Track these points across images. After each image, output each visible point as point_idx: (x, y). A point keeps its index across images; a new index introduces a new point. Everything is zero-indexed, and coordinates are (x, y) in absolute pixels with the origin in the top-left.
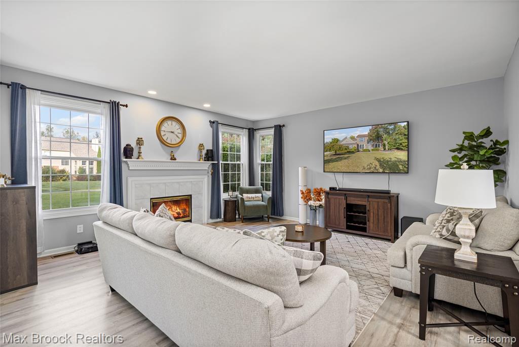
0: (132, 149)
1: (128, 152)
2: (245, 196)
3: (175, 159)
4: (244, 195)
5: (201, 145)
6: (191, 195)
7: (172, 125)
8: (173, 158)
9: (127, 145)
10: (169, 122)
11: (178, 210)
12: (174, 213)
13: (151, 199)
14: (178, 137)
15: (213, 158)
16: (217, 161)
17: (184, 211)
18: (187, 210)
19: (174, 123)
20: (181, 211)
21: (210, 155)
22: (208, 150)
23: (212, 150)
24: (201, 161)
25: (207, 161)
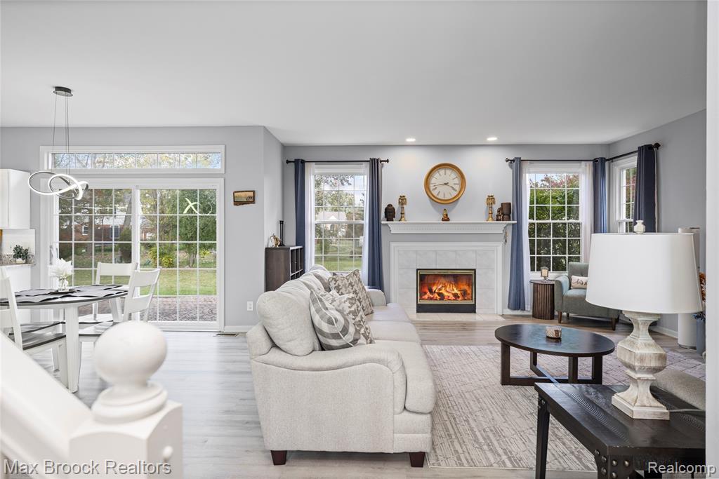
0: (394, 210)
1: (390, 213)
2: (575, 278)
3: (448, 220)
5: (491, 200)
6: (475, 270)
7: (445, 174)
8: (446, 219)
9: (388, 206)
10: (442, 172)
11: (456, 291)
12: (449, 295)
13: (417, 270)
14: (453, 189)
15: (511, 215)
16: (518, 220)
17: (464, 293)
18: (469, 292)
19: (448, 172)
20: (459, 293)
21: (505, 211)
22: (502, 204)
23: (510, 204)
24: (490, 221)
25: (500, 220)
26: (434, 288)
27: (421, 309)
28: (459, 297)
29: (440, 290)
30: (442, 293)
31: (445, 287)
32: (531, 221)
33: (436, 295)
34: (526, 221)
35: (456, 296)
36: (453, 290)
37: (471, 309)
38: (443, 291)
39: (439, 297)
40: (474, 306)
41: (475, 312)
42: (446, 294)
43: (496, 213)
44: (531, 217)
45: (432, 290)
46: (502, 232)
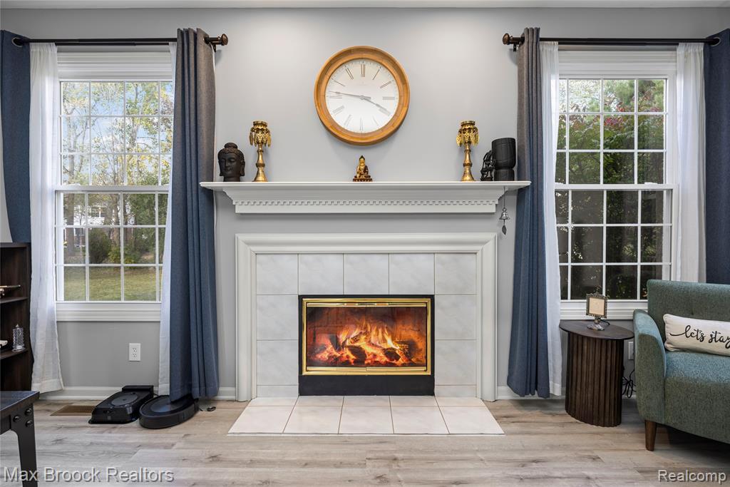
0: (240, 156)
1: (233, 164)
2: (675, 323)
3: (368, 179)
4: (669, 318)
5: (468, 128)
6: (432, 297)
7: (363, 75)
8: (364, 175)
9: (227, 146)
10: (355, 68)
11: (390, 344)
12: (375, 351)
13: (301, 298)
14: (383, 110)
15: (515, 169)
16: (532, 180)
17: (410, 348)
18: (420, 345)
19: (371, 68)
20: (397, 348)
21: (503, 158)
22: (495, 143)
23: (513, 140)
24: (467, 181)
25: (491, 179)
26: (342, 337)
27: (309, 387)
28: (397, 358)
29: (356, 339)
30: (359, 348)
31: (367, 333)
32: (561, 186)
33: (347, 352)
34: (551, 186)
35: (390, 354)
36: (385, 341)
37: (424, 387)
38: (362, 343)
39: (352, 357)
40: (430, 379)
41: (432, 394)
42: (369, 350)
43: (479, 164)
44: (560, 177)
45: (337, 339)
46: (493, 209)
